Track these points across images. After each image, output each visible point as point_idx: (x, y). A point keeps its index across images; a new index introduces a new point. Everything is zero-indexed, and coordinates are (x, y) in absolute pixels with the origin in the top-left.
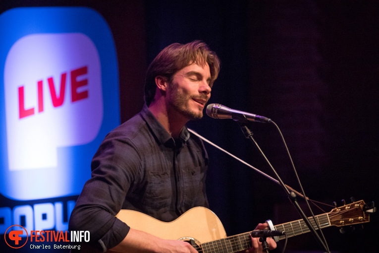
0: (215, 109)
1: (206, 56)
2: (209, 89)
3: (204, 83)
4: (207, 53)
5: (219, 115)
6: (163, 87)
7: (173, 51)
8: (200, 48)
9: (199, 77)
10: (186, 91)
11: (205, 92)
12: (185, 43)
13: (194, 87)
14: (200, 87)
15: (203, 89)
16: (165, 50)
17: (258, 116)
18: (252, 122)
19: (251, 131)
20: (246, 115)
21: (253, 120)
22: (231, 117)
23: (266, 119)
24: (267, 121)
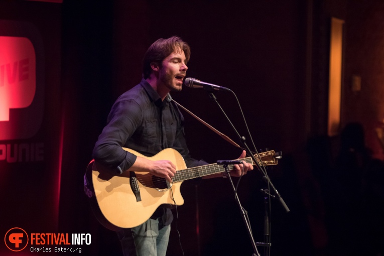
0: (192, 81)
1: (182, 46)
2: (186, 67)
3: (182, 64)
4: (182, 44)
5: (194, 86)
6: (156, 69)
7: (160, 44)
8: (177, 40)
9: (179, 60)
10: (171, 71)
11: (184, 70)
12: (167, 38)
13: (176, 67)
14: (181, 67)
15: (182, 68)
16: (154, 43)
17: (221, 87)
18: (217, 91)
19: (216, 96)
20: (213, 86)
21: (218, 89)
22: (202, 87)
23: (227, 89)
24: (228, 90)
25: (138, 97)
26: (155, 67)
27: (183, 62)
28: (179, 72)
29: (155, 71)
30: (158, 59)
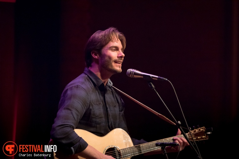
1: (118, 35)
2: (123, 55)
3: (120, 52)
4: (118, 34)
5: (135, 76)
6: (96, 57)
7: (99, 35)
8: (113, 31)
9: (117, 49)
10: (110, 58)
11: (121, 57)
13: (114, 55)
14: (118, 54)
15: (120, 55)
16: (94, 35)
17: (159, 77)
20: (152, 77)
23: (165, 79)
25: (83, 83)
26: (96, 55)
27: (120, 50)
28: (116, 58)
29: (95, 59)
30: (98, 48)
